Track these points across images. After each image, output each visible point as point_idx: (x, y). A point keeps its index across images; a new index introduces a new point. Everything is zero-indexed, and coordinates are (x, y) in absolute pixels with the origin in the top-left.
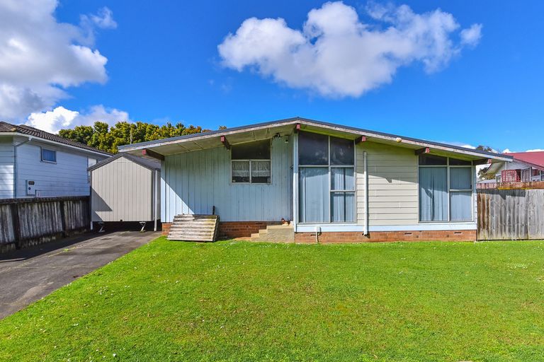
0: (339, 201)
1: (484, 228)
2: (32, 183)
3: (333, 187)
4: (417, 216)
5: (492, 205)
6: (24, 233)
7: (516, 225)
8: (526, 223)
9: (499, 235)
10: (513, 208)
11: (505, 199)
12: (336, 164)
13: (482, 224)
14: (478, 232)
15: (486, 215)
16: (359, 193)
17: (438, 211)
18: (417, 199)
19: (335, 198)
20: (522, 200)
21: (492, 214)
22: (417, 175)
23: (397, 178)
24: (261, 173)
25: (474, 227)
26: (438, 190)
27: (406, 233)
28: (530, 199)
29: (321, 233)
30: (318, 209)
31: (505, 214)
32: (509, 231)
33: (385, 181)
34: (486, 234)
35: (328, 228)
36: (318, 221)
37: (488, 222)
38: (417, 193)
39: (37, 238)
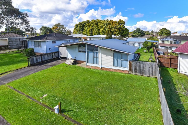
0: (95, 59)
1: (131, 70)
2: (50, 48)
3: (94, 56)
4: (113, 65)
5: (133, 65)
6: (43, 60)
7: (140, 71)
8: (143, 71)
9: (135, 73)
10: (139, 67)
11: (137, 64)
12: (94, 51)
13: (130, 70)
14: (129, 71)
15: (131, 67)
16: (99, 58)
17: (119, 64)
18: (113, 61)
19: (95, 58)
20: (142, 65)
21: (133, 67)
22: (113, 55)
23: (108, 55)
24: (84, 50)
25: (128, 70)
26: (119, 59)
27: (110, 69)
28: (145, 64)
29: (91, 66)
30: (91, 61)
31: (137, 68)
32: (138, 72)
33: (105, 56)
34: (131, 72)
35: (93, 65)
36: (91, 63)
37: (132, 69)
38: (113, 59)
39: (46, 60)
